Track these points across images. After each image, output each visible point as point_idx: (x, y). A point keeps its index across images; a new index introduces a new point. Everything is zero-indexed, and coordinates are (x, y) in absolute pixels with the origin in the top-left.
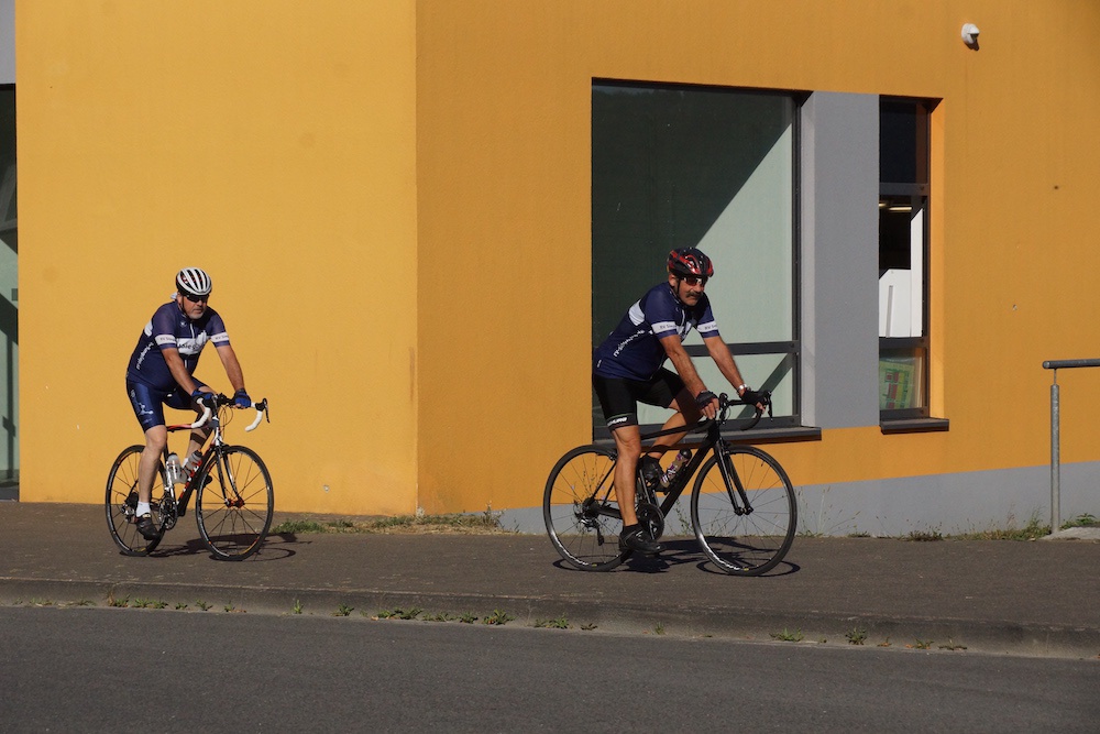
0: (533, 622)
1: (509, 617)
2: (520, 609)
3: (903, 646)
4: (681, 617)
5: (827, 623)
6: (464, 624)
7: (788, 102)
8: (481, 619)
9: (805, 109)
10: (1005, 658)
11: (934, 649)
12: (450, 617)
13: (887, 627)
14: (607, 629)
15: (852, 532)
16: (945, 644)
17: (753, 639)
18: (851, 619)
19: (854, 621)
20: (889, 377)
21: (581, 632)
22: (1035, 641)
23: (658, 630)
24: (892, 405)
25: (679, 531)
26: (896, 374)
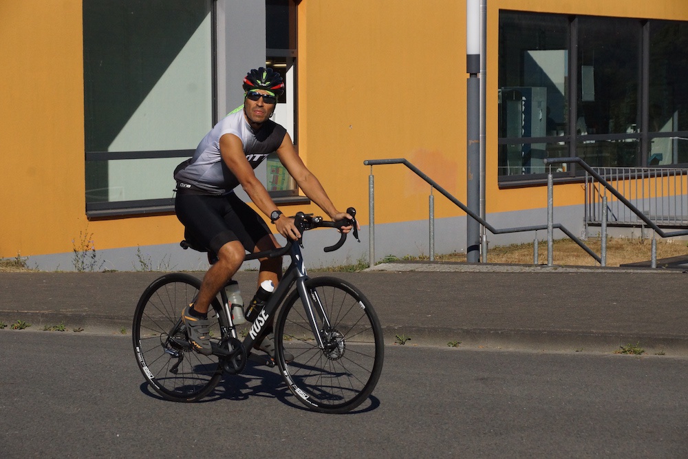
0: (43, 327)
1: (27, 324)
2: (34, 319)
8: (9, 326)
9: (218, 2)
11: (294, 341)
14: (89, 331)
16: (302, 337)
20: (273, 171)
21: (74, 333)
22: (356, 335)
23: (122, 332)
24: (275, 188)
25: (139, 268)
26: (278, 169)
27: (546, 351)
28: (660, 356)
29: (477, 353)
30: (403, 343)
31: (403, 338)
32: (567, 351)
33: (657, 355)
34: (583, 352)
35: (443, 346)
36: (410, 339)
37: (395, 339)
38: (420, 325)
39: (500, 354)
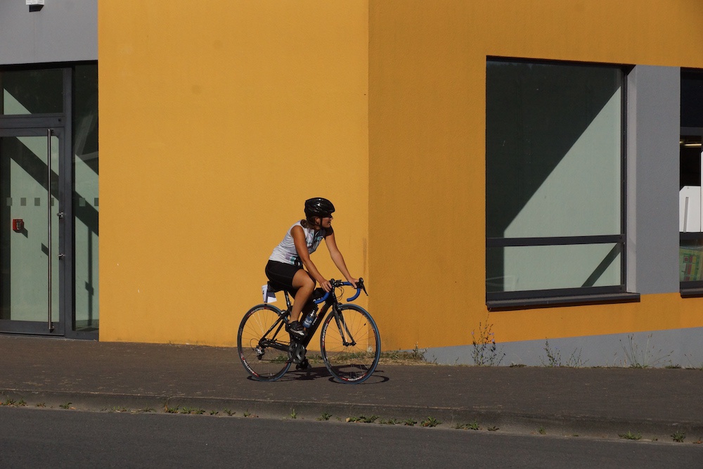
0: (455, 425)
1: (438, 421)
2: (446, 416)
4: (557, 422)
5: (658, 427)
6: (408, 426)
7: (618, 72)
8: (419, 423)
9: (629, 77)
12: (397, 422)
13: (700, 430)
14: (505, 430)
15: (669, 364)
17: (607, 437)
18: (674, 424)
19: (677, 426)
20: (686, 260)
21: (489, 432)
23: (541, 432)
24: (688, 278)
25: (548, 363)
26: (691, 257)
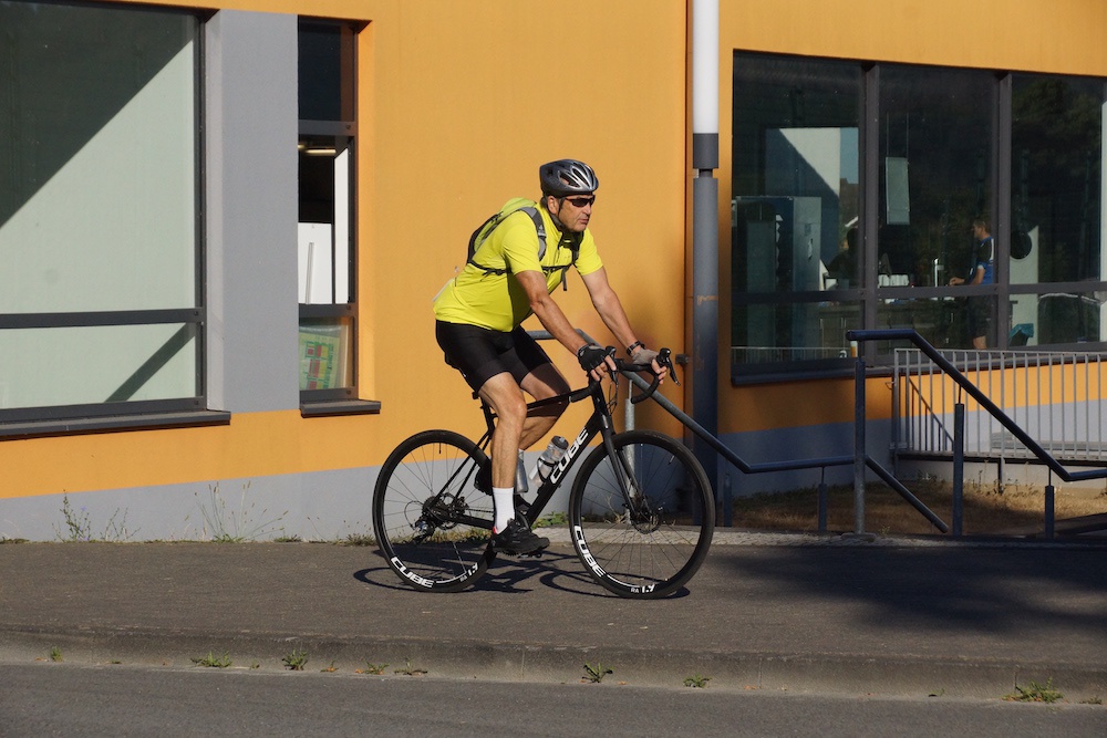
3: (351, 671)
4: (83, 639)
5: (262, 645)
10: (473, 683)
11: (388, 675)
13: (331, 648)
15: (279, 535)
16: (404, 668)
17: (171, 665)
18: (289, 639)
19: (292, 642)
20: (310, 352)
22: (508, 663)
23: (53, 656)
24: (313, 384)
25: (67, 535)
26: (319, 348)
27: (874, 696)
28: (1093, 707)
29: (745, 699)
30: (597, 680)
31: (598, 668)
32: (915, 695)
33: (1087, 705)
34: (944, 698)
35: (675, 685)
36: (610, 672)
37: (584, 671)
38: (629, 644)
39: (788, 702)
